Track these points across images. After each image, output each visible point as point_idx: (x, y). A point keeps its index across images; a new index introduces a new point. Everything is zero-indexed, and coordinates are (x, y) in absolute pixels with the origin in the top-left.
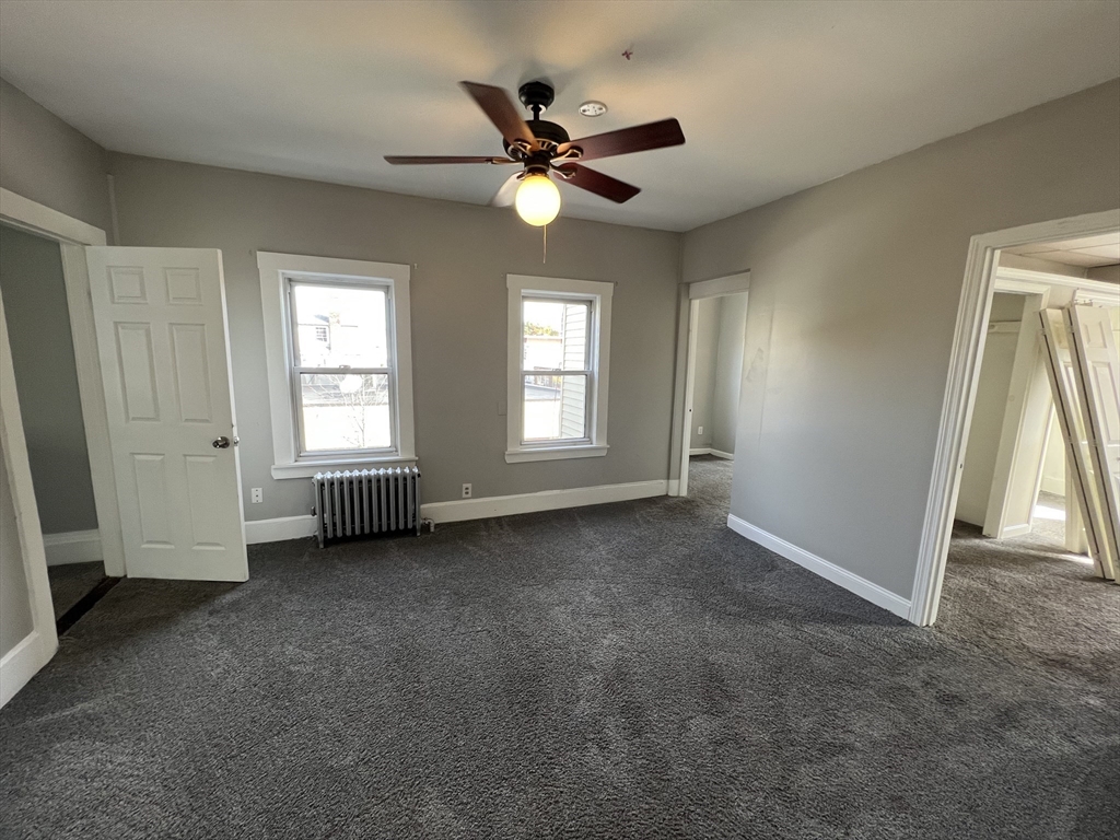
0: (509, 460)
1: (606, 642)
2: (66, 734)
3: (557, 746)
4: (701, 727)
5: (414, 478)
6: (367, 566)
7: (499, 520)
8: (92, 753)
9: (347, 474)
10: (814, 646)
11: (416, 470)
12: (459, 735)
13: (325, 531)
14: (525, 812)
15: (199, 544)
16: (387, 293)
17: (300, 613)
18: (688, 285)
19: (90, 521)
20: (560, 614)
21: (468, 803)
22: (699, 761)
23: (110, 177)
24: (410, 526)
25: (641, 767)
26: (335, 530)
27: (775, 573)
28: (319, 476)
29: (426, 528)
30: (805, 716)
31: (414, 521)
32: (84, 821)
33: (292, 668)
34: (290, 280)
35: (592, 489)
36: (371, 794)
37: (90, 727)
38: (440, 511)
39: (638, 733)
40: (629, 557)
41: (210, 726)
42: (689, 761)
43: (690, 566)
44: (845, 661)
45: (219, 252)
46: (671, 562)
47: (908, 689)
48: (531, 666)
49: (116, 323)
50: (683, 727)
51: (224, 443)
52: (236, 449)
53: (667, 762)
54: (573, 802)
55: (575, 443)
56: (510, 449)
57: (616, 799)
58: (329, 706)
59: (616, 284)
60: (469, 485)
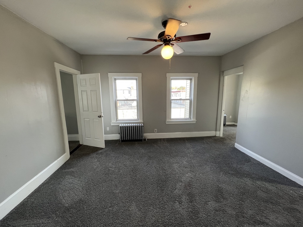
0: (167, 123)
1: (187, 175)
2: (68, 174)
3: (167, 200)
4: (212, 205)
5: (142, 127)
6: (130, 147)
7: (164, 139)
8: (72, 179)
9: (127, 125)
10: (260, 188)
11: (142, 125)
12: (143, 191)
13: (122, 138)
14: (155, 214)
15: (96, 139)
16: (136, 81)
17: (114, 157)
18: (223, 72)
19: (77, 132)
20: (175, 166)
21: (142, 208)
22: (209, 214)
23: (82, 60)
24: (141, 139)
25: (190, 211)
26: (124, 138)
27: (249, 163)
28: (120, 125)
29: (145, 140)
30: (250, 210)
31: (142, 137)
32: (68, 192)
33: (110, 169)
34: (115, 79)
35: (191, 132)
36: (120, 200)
37: (72, 174)
38: (149, 136)
39: (191, 202)
40: (199, 153)
41: (92, 178)
42: (206, 213)
43: (219, 157)
44: (271, 195)
45: (99, 74)
46: (213, 155)
47: (297, 210)
48: (164, 178)
49: (81, 91)
50: (206, 203)
51: (100, 117)
52: (103, 118)
53: (198, 212)
54: (169, 215)
55: (186, 119)
56: (167, 120)
57: (181, 218)
58: (115, 178)
59: (199, 73)
60: (156, 129)
